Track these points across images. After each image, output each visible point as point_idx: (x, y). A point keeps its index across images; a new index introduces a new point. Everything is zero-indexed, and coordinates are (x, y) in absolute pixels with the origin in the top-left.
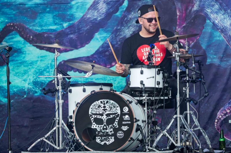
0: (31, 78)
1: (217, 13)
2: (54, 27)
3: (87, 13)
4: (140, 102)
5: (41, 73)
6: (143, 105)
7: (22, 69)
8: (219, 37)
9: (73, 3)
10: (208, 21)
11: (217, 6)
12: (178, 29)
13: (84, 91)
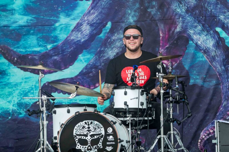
0: (16, 100)
1: (199, 34)
2: (38, 49)
3: (71, 35)
4: (124, 123)
5: (26, 95)
6: (127, 126)
7: (7, 90)
8: (202, 57)
9: (57, 25)
10: (191, 42)
11: (199, 28)
12: (162, 50)
13: (69, 112)
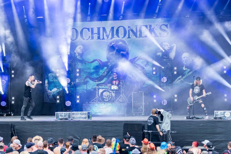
0: (91, 87)
3: (102, 74)
9: (100, 72)
13: (102, 90)
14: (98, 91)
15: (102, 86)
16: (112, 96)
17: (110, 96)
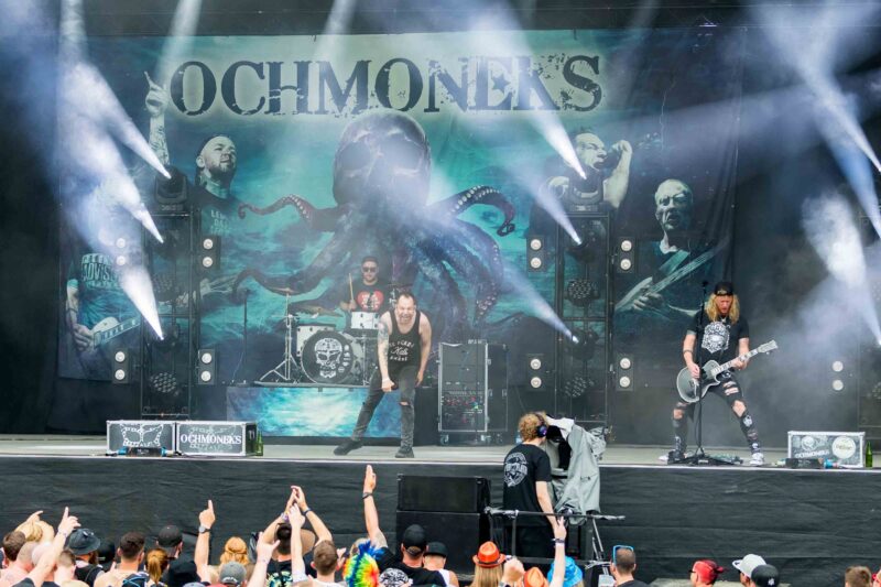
1: (427, 266)
3: (314, 262)
9: (303, 252)
10: (420, 272)
13: (311, 330)
14: (294, 335)
15: (312, 313)
16: (353, 356)
17: (343, 356)
